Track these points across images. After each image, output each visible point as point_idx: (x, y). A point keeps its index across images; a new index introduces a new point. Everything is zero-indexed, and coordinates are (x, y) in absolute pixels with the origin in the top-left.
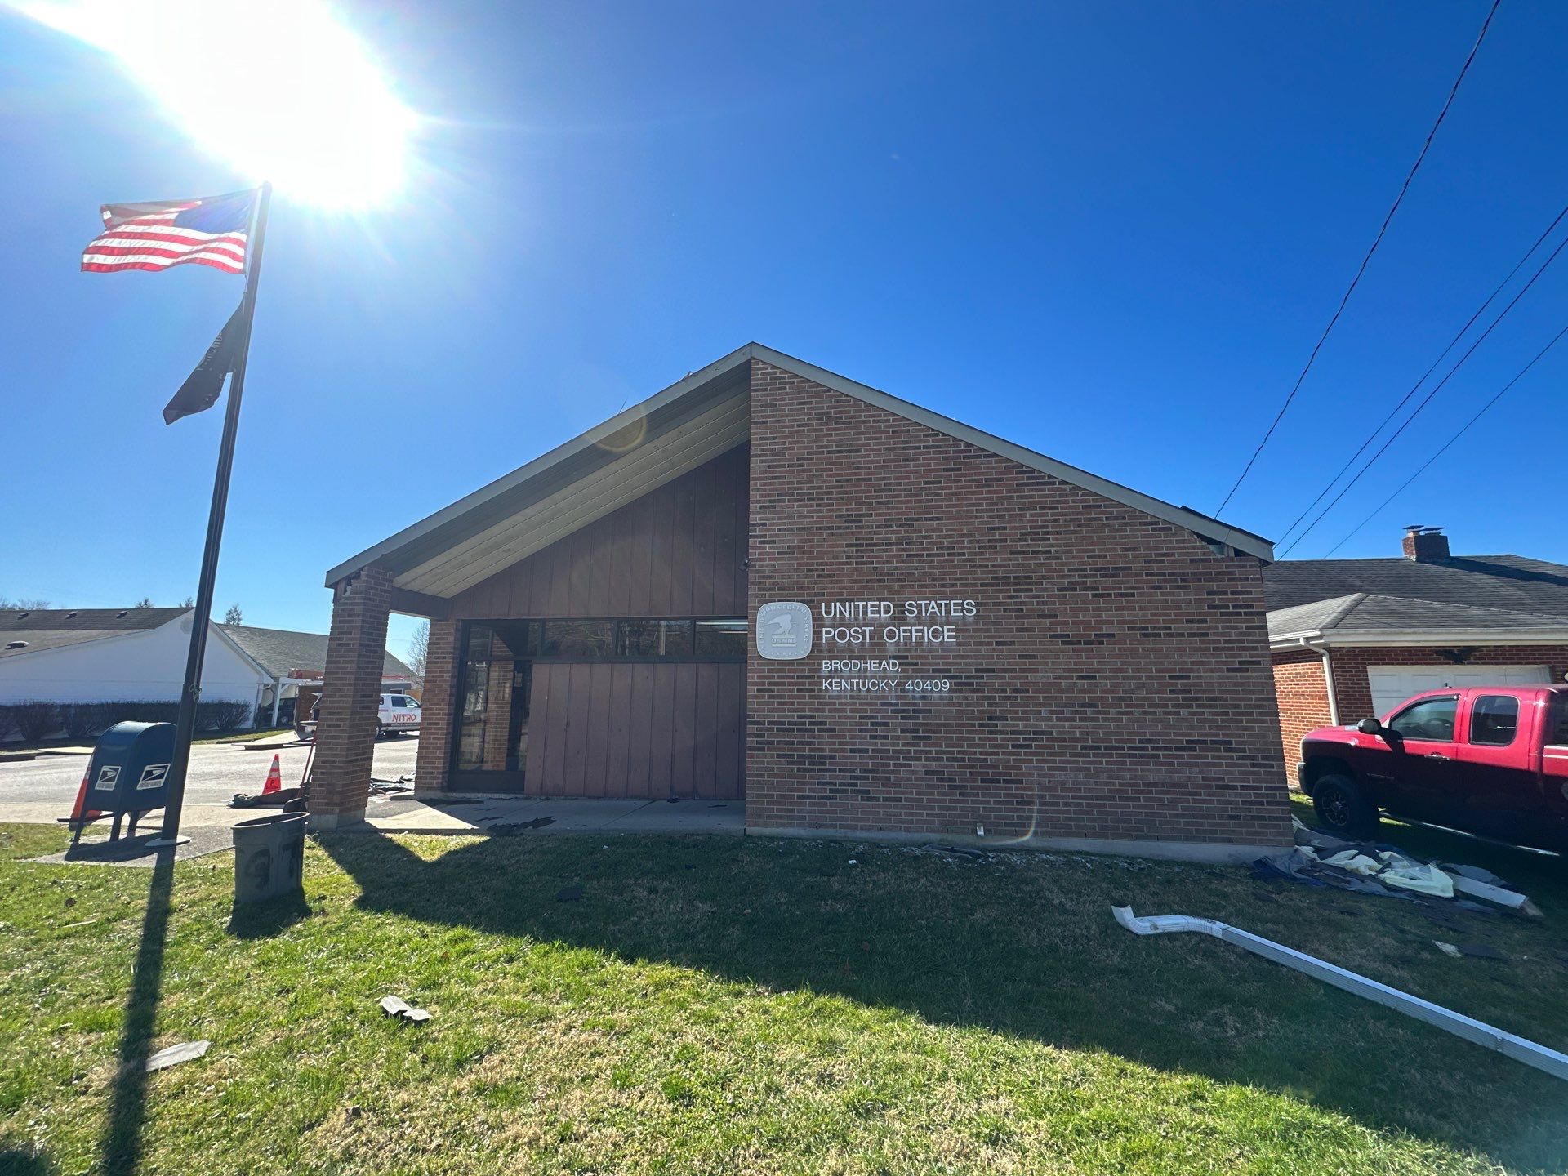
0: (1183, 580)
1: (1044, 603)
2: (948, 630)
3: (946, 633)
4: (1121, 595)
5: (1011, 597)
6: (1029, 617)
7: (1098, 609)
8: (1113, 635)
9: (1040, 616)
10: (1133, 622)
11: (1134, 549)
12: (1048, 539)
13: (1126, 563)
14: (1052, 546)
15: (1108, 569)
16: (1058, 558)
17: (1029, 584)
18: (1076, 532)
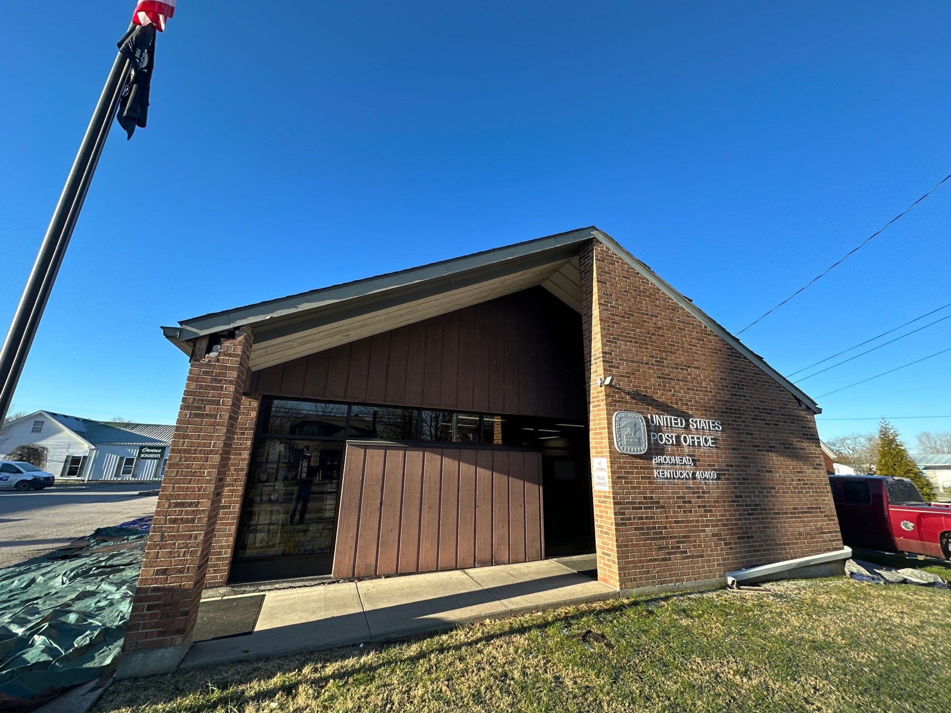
0: (793, 419)
1: (747, 426)
2: (712, 439)
3: (710, 440)
4: (774, 424)
5: (734, 421)
6: (742, 433)
7: (767, 432)
8: (774, 447)
9: (747, 434)
10: (780, 440)
11: (775, 400)
12: (743, 389)
13: (773, 407)
14: (745, 393)
15: (767, 409)
16: (749, 400)
17: (740, 414)
18: (753, 387)
